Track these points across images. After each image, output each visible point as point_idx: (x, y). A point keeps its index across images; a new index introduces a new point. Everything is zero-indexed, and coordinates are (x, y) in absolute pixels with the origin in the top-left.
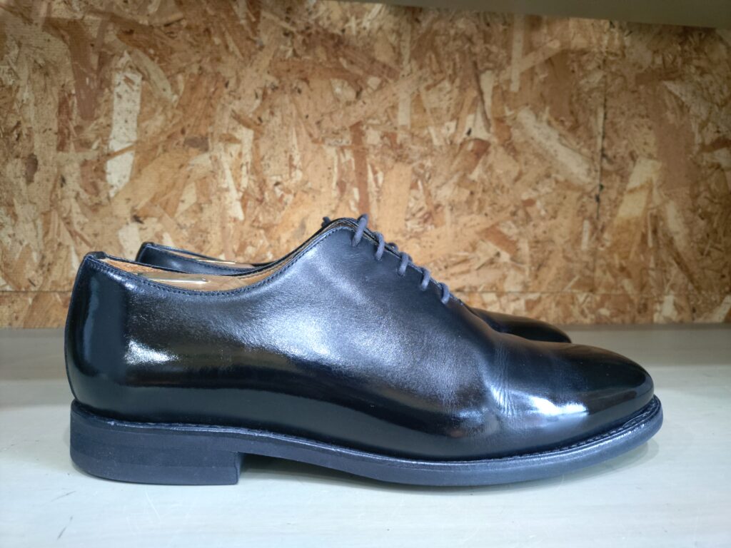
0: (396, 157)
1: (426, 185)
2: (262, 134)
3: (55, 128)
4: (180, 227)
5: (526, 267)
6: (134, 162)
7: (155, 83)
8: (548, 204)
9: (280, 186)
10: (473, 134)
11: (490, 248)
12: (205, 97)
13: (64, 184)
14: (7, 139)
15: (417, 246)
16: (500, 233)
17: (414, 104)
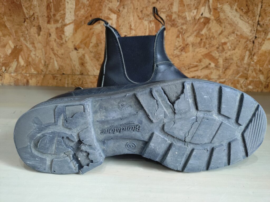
0: (172, 24)
1: (183, 36)
2: (120, 16)
3: (46, 15)
4: (91, 52)
5: (221, 69)
6: (74, 28)
8: (232, 44)
10: (204, 15)
11: (207, 61)
13: (50, 36)
14: (30, 19)
15: (178, 60)
16: (211, 55)
17: (180, 2)
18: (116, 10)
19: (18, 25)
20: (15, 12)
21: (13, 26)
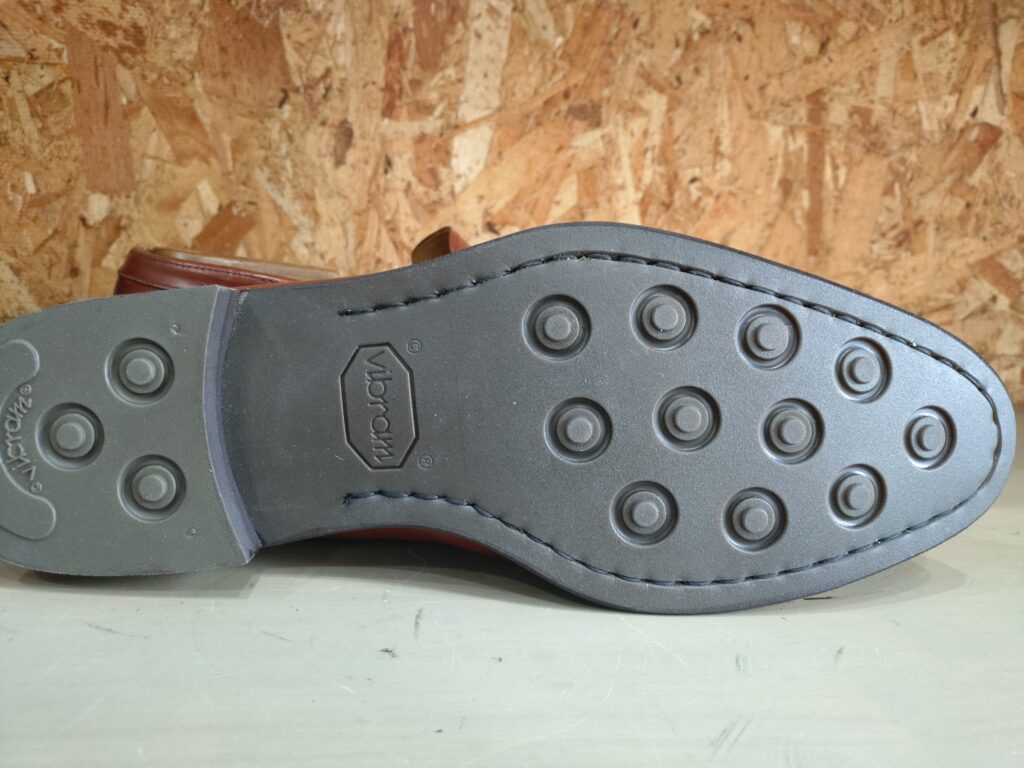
0: (868, 144)
1: (905, 189)
2: (680, 103)
3: (381, 83)
6: (492, 140)
7: (531, 16)
9: (697, 184)
11: (984, 288)
12: (603, 43)
13: (390, 171)
14: (310, 95)
16: (1001, 266)
17: (900, 65)
18: (666, 79)
19: (251, 114)
20: (244, 62)
21: (230, 118)
